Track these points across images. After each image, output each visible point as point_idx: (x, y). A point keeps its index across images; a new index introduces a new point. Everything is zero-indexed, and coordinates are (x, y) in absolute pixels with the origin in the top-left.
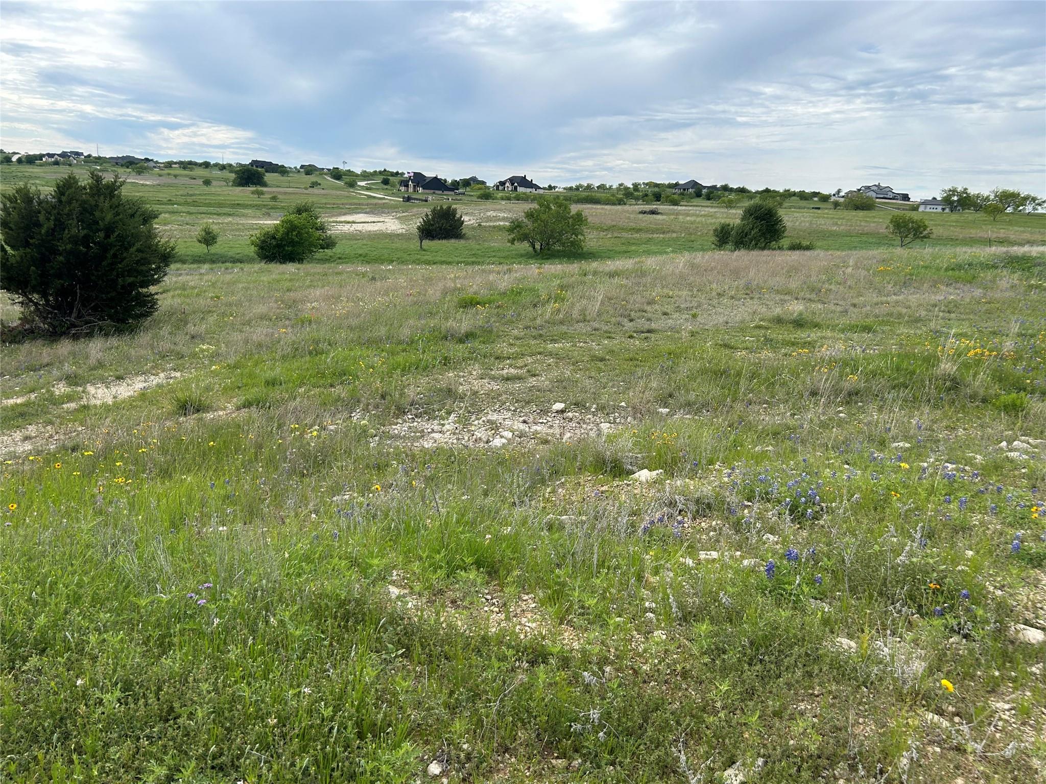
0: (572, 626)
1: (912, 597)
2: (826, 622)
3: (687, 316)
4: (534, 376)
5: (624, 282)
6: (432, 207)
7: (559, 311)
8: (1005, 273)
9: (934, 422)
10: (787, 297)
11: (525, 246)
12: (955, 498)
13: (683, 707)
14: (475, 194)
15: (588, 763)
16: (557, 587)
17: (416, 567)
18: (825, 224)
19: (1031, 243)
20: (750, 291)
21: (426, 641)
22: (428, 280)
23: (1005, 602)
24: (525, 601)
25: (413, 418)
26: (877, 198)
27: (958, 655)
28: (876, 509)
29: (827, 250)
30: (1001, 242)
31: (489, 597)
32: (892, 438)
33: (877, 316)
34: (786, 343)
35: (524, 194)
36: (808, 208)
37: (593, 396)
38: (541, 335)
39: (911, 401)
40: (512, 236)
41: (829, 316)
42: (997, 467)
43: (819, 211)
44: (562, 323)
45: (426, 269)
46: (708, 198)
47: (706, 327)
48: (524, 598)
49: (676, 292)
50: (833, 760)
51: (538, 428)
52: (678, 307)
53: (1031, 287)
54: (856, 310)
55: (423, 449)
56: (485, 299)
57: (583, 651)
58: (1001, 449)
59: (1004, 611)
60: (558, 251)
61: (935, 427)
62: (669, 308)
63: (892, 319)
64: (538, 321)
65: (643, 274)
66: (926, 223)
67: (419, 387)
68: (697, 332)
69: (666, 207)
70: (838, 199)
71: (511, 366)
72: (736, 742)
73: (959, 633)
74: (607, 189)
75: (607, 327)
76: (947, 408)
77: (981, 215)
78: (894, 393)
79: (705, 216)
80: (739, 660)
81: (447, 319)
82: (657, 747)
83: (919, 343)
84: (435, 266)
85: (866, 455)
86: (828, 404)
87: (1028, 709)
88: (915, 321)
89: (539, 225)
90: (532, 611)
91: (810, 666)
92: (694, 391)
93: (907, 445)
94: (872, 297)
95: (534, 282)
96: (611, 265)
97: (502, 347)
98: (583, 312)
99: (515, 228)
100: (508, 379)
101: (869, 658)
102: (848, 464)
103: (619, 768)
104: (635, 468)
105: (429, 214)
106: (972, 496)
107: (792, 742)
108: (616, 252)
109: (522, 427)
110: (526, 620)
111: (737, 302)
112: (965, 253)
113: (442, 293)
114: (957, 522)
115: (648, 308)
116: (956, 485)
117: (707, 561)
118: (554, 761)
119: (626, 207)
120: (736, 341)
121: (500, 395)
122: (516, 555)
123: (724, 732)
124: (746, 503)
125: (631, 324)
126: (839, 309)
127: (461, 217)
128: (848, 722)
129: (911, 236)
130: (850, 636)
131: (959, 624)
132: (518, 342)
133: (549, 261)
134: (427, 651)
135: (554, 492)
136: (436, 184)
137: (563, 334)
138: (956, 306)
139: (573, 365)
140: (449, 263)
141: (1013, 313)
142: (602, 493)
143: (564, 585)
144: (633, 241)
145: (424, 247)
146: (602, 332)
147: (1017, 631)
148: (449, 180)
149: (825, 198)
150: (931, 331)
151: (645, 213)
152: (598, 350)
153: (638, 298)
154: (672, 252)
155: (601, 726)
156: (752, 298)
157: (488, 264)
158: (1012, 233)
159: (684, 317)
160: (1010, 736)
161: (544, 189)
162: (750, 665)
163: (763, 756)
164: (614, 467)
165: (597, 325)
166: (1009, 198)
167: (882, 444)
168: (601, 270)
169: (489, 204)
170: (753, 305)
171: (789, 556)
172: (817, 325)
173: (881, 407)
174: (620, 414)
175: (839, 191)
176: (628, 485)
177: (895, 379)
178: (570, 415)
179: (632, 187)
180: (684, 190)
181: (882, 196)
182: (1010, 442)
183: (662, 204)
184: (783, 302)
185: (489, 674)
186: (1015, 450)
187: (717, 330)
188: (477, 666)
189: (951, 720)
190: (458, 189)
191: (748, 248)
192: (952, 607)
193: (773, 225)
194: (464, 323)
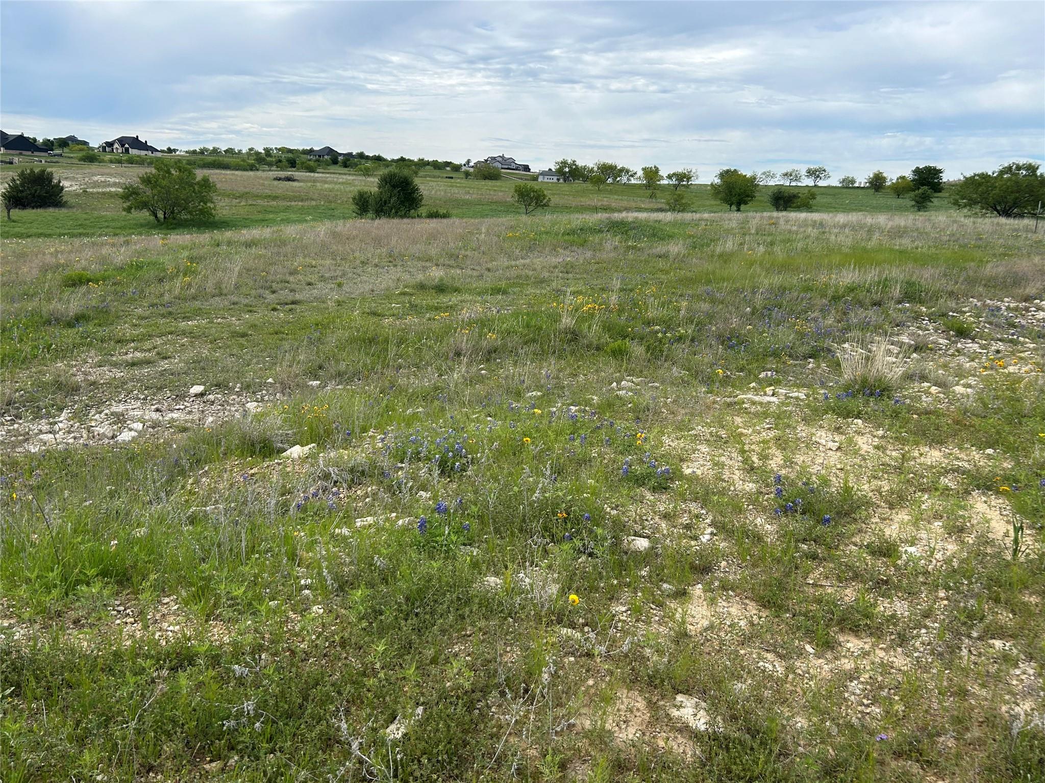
0: (221, 620)
1: (546, 529)
2: (475, 565)
3: (333, 286)
4: (165, 358)
5: (262, 252)
6: (19, 171)
7: (190, 285)
8: (609, 236)
9: (560, 371)
10: (428, 264)
11: (145, 215)
12: (578, 436)
13: (344, 676)
14: (75, 155)
15: (246, 758)
16: (201, 583)
17: (23, 591)
18: (458, 193)
19: (627, 209)
20: (393, 259)
21: (42, 673)
22: (21, 256)
23: (620, 520)
24: (166, 604)
25: (12, 420)
26: (502, 168)
27: (586, 572)
28: (515, 454)
29: (462, 218)
30: (605, 209)
31: (122, 608)
32: (527, 388)
33: (508, 279)
34: (430, 308)
35: (139, 156)
36: (442, 177)
37: (236, 375)
38: (170, 313)
39: (540, 354)
40: (128, 204)
41: (467, 281)
42: (610, 405)
43: (452, 180)
44: (194, 298)
45: (18, 244)
46: (345, 165)
47: (352, 296)
48: (165, 602)
49: (320, 262)
50: (485, 691)
51: (175, 415)
52: (322, 277)
53: (628, 248)
54: (490, 274)
55: (29, 456)
56: (98, 275)
57: (234, 644)
58: (613, 389)
59: (619, 528)
60: (186, 220)
61: (561, 375)
62: (313, 278)
63: (521, 281)
64: (167, 297)
65: (284, 243)
66: (545, 192)
67: (17, 382)
68: (343, 302)
69: (302, 173)
70: (468, 169)
71: (136, 349)
72: (396, 697)
73: (584, 553)
74: (236, 153)
75: (247, 301)
76: (569, 357)
77: (589, 185)
78: (526, 348)
79: (342, 183)
80: (396, 618)
81: (49, 300)
82: (318, 723)
83: (545, 301)
84: (29, 240)
85: (505, 406)
86: (469, 364)
87: (640, 607)
88: (541, 282)
89: (160, 192)
90: (174, 614)
91: (461, 609)
92: (344, 360)
93: (539, 394)
94: (504, 261)
95: (158, 254)
96: (246, 234)
97: (125, 329)
98: (218, 286)
99: (131, 195)
100: (133, 364)
101: (513, 590)
102: (490, 417)
103: (278, 754)
104: (286, 446)
105: (16, 178)
106: (591, 432)
107: (448, 684)
108: (252, 221)
109: (155, 416)
110: (167, 624)
111: (381, 270)
112: (578, 219)
113: (40, 271)
114: (581, 456)
115: (291, 279)
116: (579, 425)
117: (364, 527)
118: (207, 767)
119: (259, 173)
120: (383, 309)
121: (125, 383)
122: (152, 557)
123: (385, 690)
124: (400, 465)
125: (272, 296)
126: (475, 273)
127: (60, 182)
128: (496, 654)
129: (533, 204)
130: (496, 574)
131: (584, 544)
132: (143, 322)
133: (176, 231)
134: (43, 683)
135: (197, 482)
136: (22, 144)
137: (197, 310)
138: (572, 267)
139: (211, 343)
140: (49, 236)
141: (616, 271)
142: (251, 476)
143: (210, 579)
144: (271, 209)
145: (13, 218)
146: (242, 306)
147: (629, 543)
148: (40, 139)
149: (456, 168)
150: (554, 290)
151: (280, 179)
152: (239, 326)
153: (280, 269)
154: (313, 220)
155: (257, 716)
156: (395, 266)
157: (100, 235)
158: (613, 200)
159: (329, 286)
160: (626, 633)
161: (162, 151)
162: (406, 620)
163: (423, 704)
164: (264, 447)
165: (235, 299)
166: (609, 170)
167: (518, 395)
168: (236, 240)
169: (94, 167)
170: (395, 273)
171: (438, 509)
172: (457, 290)
173: (516, 362)
174: (267, 390)
175: (469, 161)
176: (279, 464)
177: (526, 335)
178: (211, 397)
179: (263, 152)
180: (320, 156)
181: (506, 167)
182: (618, 383)
183: (298, 170)
184: (425, 269)
185: (124, 692)
186: (623, 389)
187: (363, 299)
188: (109, 687)
189: (582, 631)
190: (52, 150)
191: (389, 216)
192: (579, 532)
193: (410, 194)
194: (74, 302)
